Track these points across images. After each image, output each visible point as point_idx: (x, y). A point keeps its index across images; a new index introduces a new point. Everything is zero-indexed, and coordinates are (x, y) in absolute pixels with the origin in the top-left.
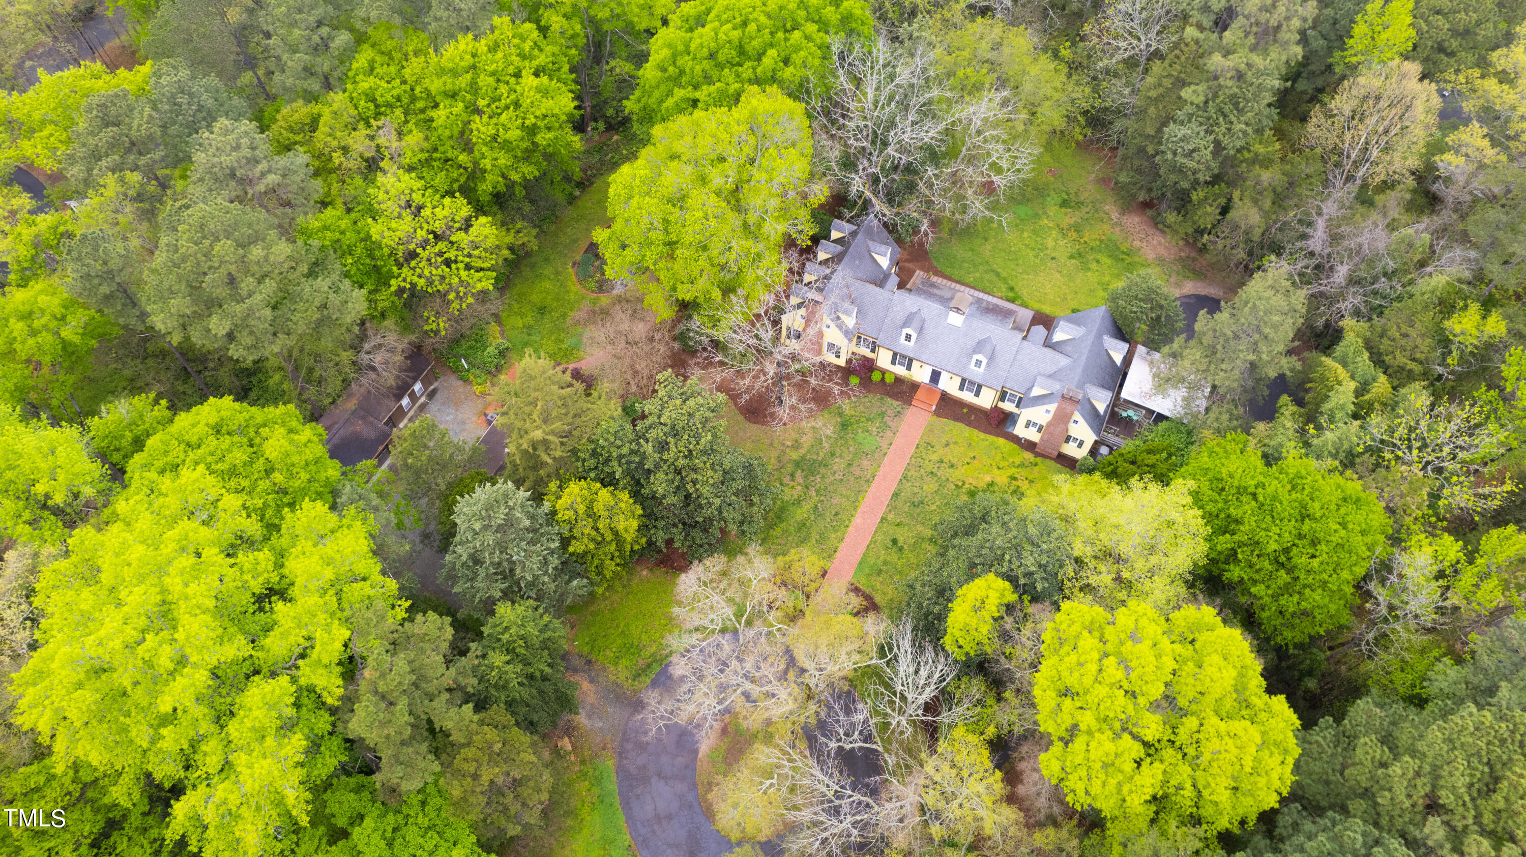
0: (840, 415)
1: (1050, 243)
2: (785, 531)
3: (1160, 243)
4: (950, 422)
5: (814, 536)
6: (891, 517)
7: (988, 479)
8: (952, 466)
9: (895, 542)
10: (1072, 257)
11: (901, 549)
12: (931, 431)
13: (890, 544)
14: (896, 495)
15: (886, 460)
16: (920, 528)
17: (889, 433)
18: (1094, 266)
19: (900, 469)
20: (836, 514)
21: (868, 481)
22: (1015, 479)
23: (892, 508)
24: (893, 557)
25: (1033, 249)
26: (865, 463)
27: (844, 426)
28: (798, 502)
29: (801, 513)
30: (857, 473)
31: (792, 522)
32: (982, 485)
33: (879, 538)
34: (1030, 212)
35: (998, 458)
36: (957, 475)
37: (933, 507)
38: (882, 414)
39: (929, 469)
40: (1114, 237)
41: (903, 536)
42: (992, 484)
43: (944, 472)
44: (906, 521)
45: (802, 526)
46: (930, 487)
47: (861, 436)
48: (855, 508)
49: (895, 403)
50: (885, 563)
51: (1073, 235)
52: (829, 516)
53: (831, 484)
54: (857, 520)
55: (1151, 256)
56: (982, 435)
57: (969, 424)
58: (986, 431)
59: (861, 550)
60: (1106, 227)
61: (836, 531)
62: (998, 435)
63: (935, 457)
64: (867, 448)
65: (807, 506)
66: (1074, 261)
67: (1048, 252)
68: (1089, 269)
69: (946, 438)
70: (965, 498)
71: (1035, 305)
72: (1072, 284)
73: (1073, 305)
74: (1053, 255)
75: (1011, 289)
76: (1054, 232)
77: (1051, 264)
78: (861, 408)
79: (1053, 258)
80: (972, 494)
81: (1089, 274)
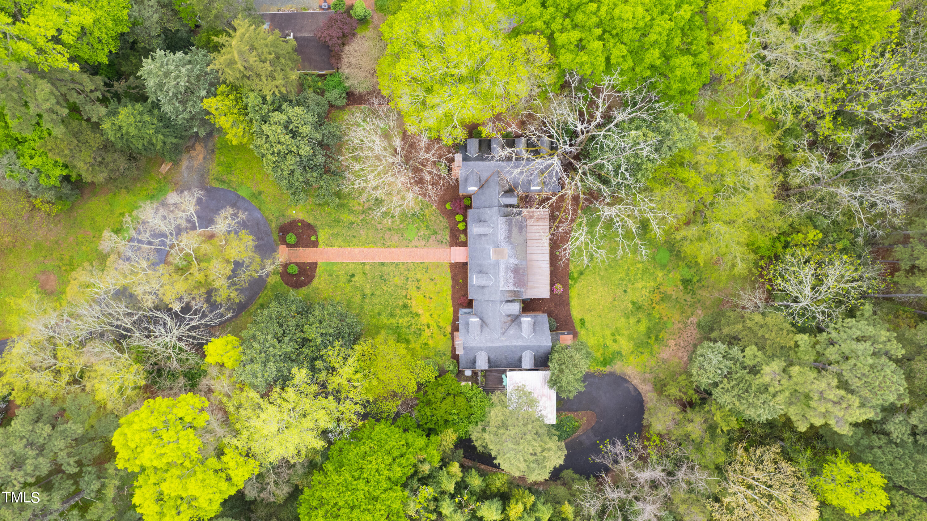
1: (639, 285)
2: (330, 213)
3: (681, 358)
4: (449, 276)
5: (335, 231)
6: (367, 267)
7: (420, 312)
8: (418, 288)
9: (353, 276)
10: (633, 303)
11: (350, 281)
12: (438, 266)
13: (350, 274)
14: (383, 264)
15: (403, 249)
16: (368, 286)
17: (423, 242)
18: (633, 320)
19: (402, 259)
20: (354, 237)
21: (384, 245)
22: (429, 327)
23: (373, 265)
24: (343, 279)
25: (627, 275)
26: (396, 238)
28: (351, 212)
29: (345, 217)
30: (386, 236)
31: (338, 214)
32: (414, 310)
33: (351, 267)
34: (664, 261)
35: (438, 312)
36: (413, 292)
37: (385, 288)
38: (435, 233)
39: (409, 276)
40: (669, 325)
41: (359, 279)
42: (418, 315)
43: (412, 286)
44: (369, 277)
45: (338, 221)
46: (397, 281)
47: (413, 228)
48: (363, 245)
49: (448, 237)
50: (337, 276)
51: (657, 297)
52: (350, 233)
53: (372, 225)
54: (356, 250)
55: (664, 355)
56: (449, 297)
57: (453, 287)
58: (453, 298)
59: (339, 260)
60: (677, 317)
61: (344, 241)
62: (454, 306)
63: (419, 276)
64: (406, 235)
65: (351, 218)
66: (630, 306)
67: (630, 286)
68: (628, 318)
69: (436, 277)
70: (401, 303)
71: (573, 293)
72: (607, 311)
73: (587, 318)
74: (629, 290)
75: (581, 273)
76: (652, 284)
77: (619, 292)
78: (433, 218)
79: (625, 291)
80: (405, 306)
81: (623, 319)
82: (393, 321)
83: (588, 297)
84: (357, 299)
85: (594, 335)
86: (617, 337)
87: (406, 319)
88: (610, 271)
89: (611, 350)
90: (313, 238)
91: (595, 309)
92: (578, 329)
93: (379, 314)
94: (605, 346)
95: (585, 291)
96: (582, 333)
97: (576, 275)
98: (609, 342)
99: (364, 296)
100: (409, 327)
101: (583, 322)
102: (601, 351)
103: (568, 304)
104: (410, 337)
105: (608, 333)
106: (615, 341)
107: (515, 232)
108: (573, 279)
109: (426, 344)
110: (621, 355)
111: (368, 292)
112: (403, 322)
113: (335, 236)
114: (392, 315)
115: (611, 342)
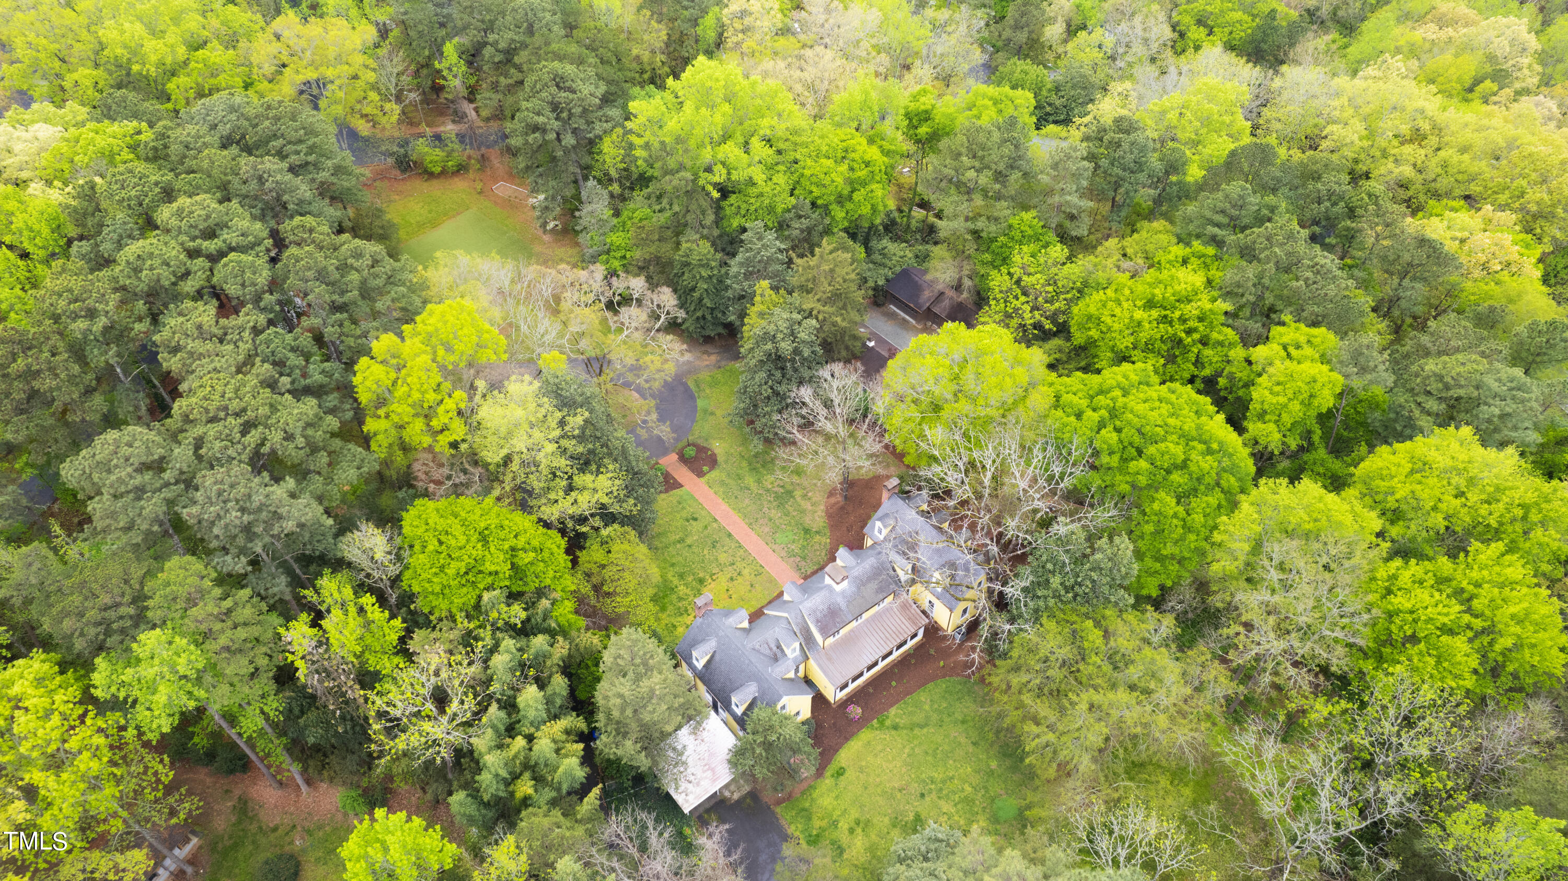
0: (817, 532)
1: (946, 807)
2: (742, 468)
5: (728, 481)
6: (715, 525)
8: (732, 579)
9: (695, 519)
11: (687, 520)
13: (695, 516)
14: (730, 535)
15: (761, 542)
16: (695, 537)
17: (784, 554)
19: (750, 548)
20: (736, 497)
21: (751, 524)
23: (721, 529)
24: (684, 514)
26: (767, 529)
27: (807, 531)
28: (759, 482)
29: (750, 480)
30: (761, 521)
31: (746, 474)
32: (704, 591)
33: (703, 513)
36: (723, 579)
37: (706, 552)
38: (804, 558)
39: (738, 563)
41: (696, 526)
43: (730, 572)
44: (706, 532)
45: (739, 477)
46: (723, 558)
47: (791, 536)
48: (734, 509)
50: (683, 508)
52: (737, 493)
54: (724, 506)
61: (724, 493)
63: (746, 572)
64: (778, 536)
65: (753, 485)
66: (911, 817)
67: (934, 796)
68: (894, 826)
69: (758, 587)
70: (701, 575)
71: (865, 735)
72: (879, 790)
73: (850, 774)
74: (927, 799)
75: (895, 727)
76: (962, 822)
77: (915, 788)
78: (817, 547)
79: (922, 795)
80: (701, 581)
81: (886, 820)
82: (675, 581)
83: (876, 756)
84: (674, 537)
85: (837, 797)
86: (859, 830)
87: (688, 591)
88: (929, 758)
89: (835, 835)
90: (705, 468)
91: (868, 775)
92: (828, 773)
93: (673, 565)
94: (835, 824)
95: (879, 748)
96: (828, 781)
97: (888, 723)
98: (844, 825)
99: (681, 541)
100: (680, 599)
101: (840, 772)
102: (824, 823)
103: (847, 739)
104: (671, 608)
105: (854, 814)
106: (851, 831)
107: (873, 586)
108: (882, 723)
109: (674, 626)
110: (841, 853)
111: (689, 541)
112: (682, 590)
113: (722, 483)
114: (681, 576)
115: (846, 826)
